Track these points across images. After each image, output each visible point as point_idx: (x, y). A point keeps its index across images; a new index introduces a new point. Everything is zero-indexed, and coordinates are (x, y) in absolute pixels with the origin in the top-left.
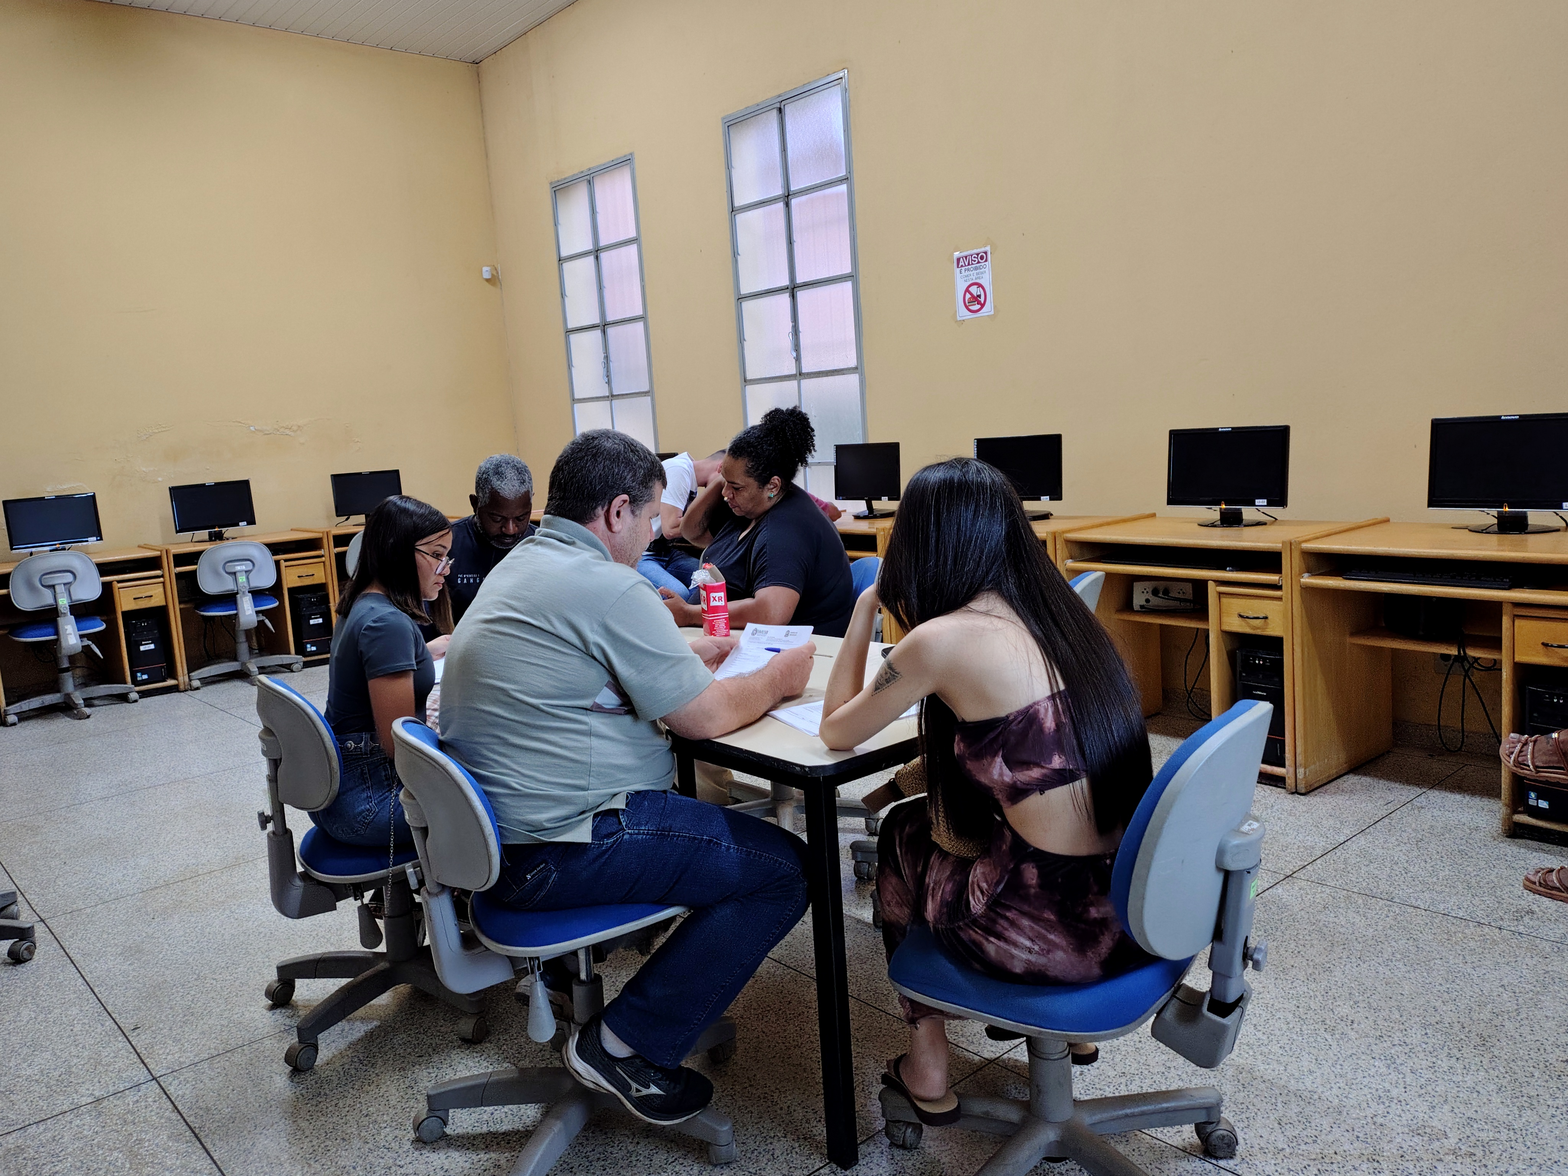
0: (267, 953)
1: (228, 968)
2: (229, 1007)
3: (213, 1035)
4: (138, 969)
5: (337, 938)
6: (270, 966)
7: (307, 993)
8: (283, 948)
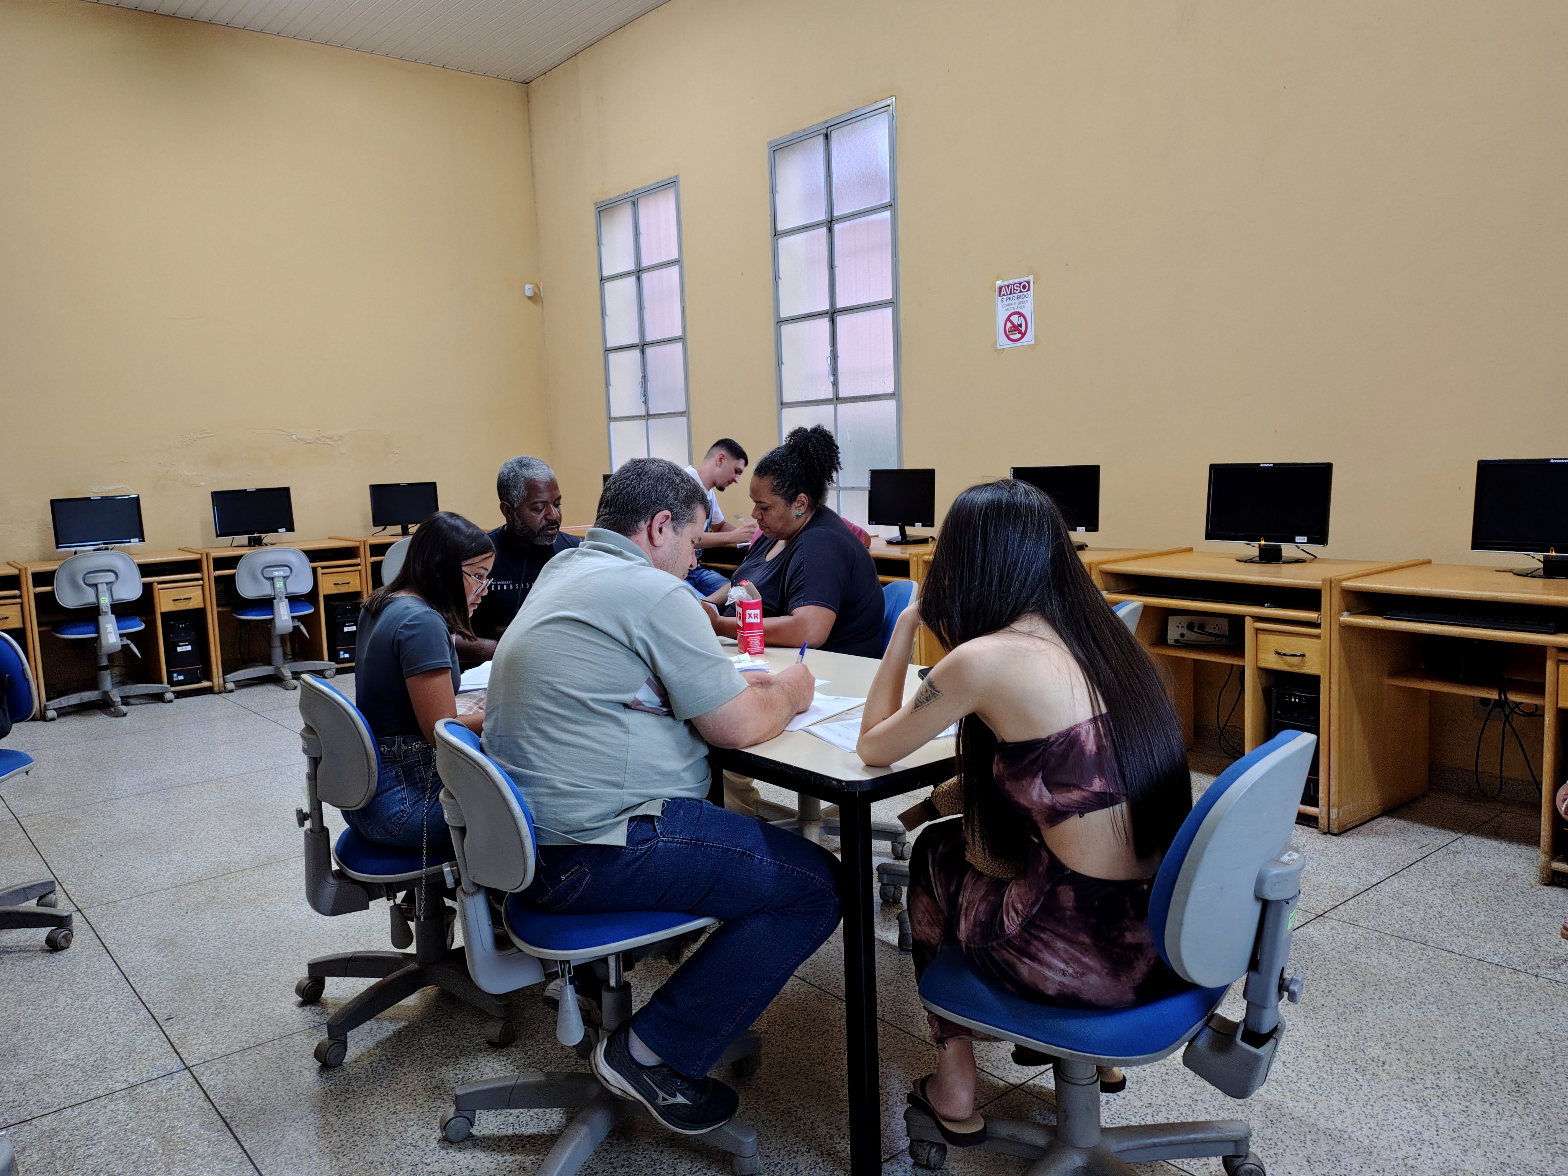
0: (297, 951)
1: (259, 964)
2: (260, 1002)
3: (244, 1029)
4: (172, 961)
5: (366, 938)
6: (300, 963)
7: (336, 992)
8: (313, 947)
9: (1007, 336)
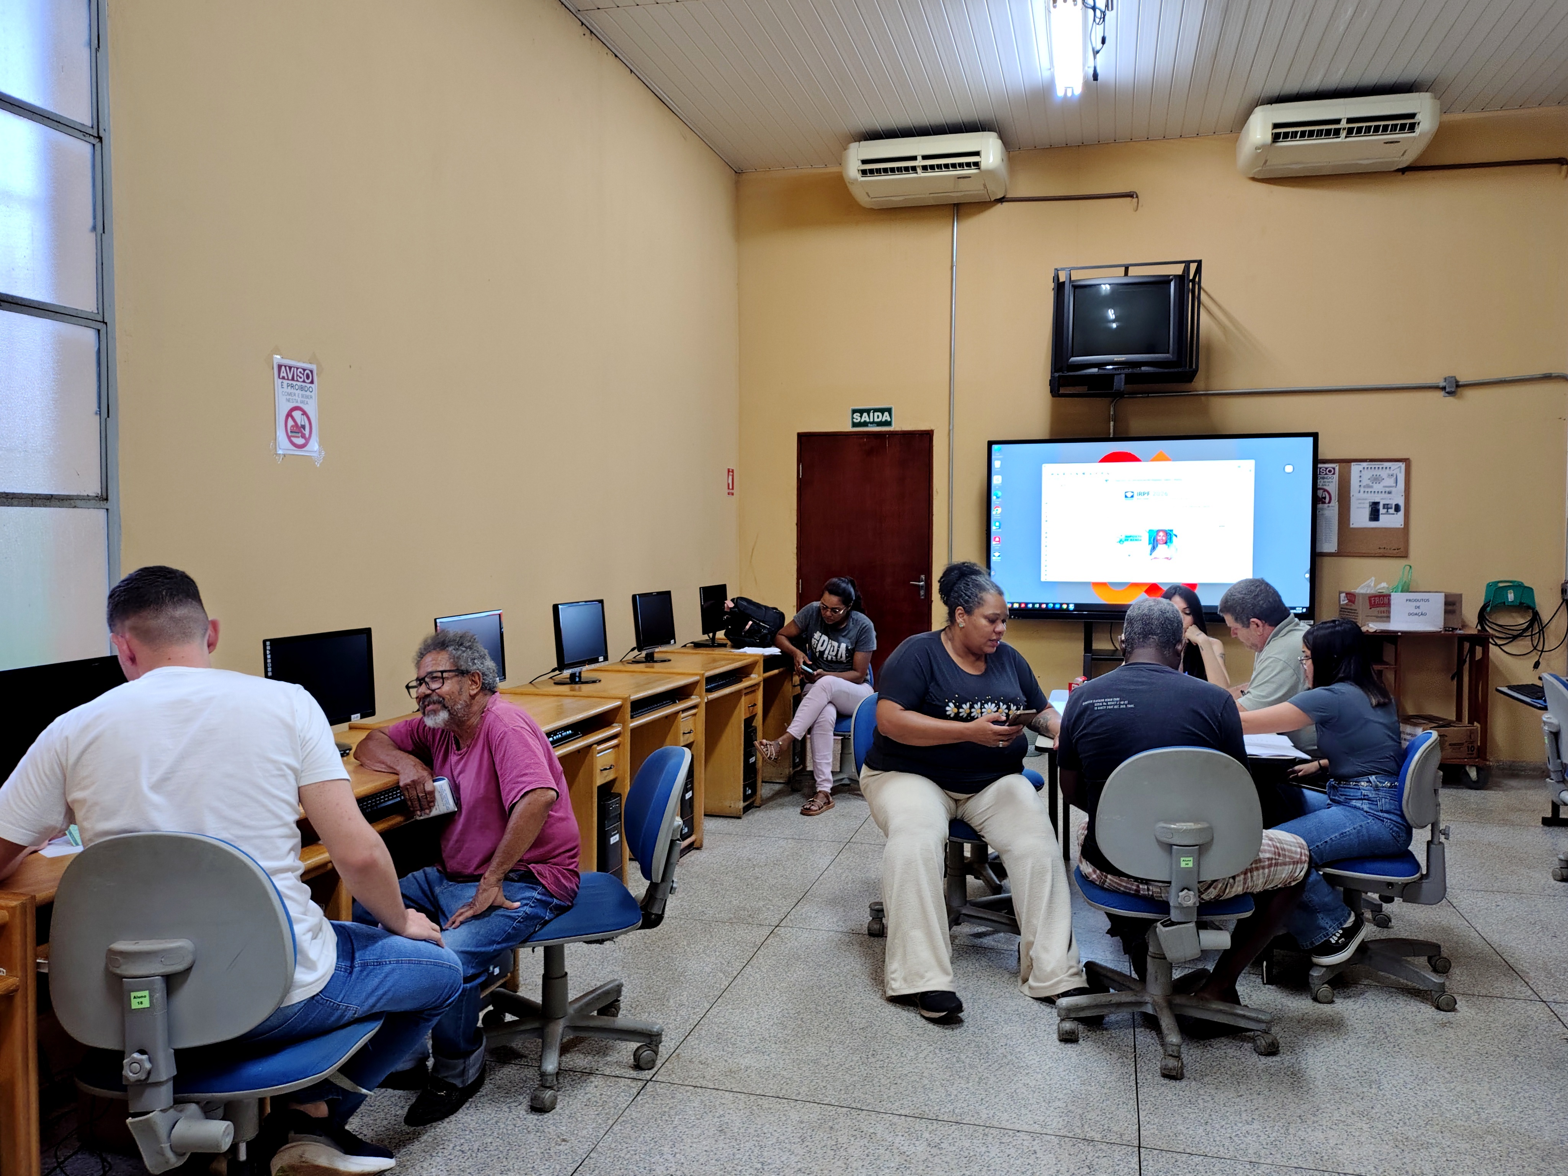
9: (289, 437)
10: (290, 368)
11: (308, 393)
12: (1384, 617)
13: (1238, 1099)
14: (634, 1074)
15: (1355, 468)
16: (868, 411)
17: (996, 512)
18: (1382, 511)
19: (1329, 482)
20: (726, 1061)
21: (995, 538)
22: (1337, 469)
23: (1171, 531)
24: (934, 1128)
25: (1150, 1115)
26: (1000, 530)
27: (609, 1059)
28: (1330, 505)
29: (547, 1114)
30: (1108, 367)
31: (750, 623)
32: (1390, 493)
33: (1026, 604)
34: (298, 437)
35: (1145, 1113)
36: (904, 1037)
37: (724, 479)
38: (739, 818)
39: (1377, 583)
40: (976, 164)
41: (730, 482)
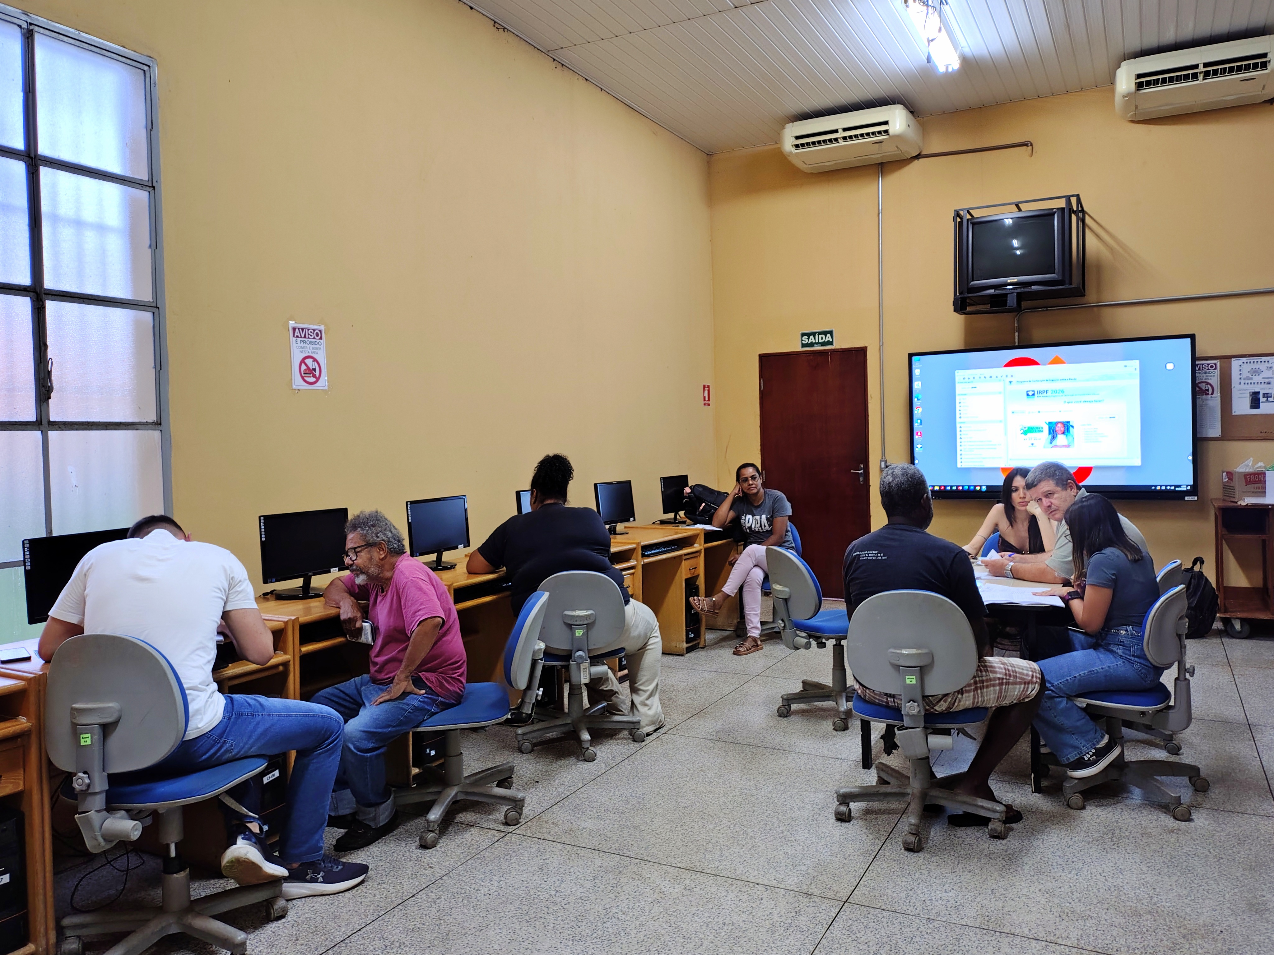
9: (303, 378)
10: (303, 330)
11: (318, 346)
12: (1260, 492)
13: (950, 874)
14: (502, 828)
15: (1235, 363)
16: (814, 334)
17: (917, 412)
18: (1262, 399)
19: (1211, 376)
20: (571, 823)
21: (917, 433)
22: (1218, 364)
23: (1068, 422)
24: (696, 877)
25: (869, 881)
26: (921, 426)
27: (491, 817)
28: (1213, 396)
29: (430, 850)
30: (1008, 287)
31: (704, 504)
32: (1269, 383)
33: (945, 487)
34: (310, 377)
35: (867, 879)
36: (712, 815)
37: (700, 394)
38: (682, 655)
39: (1255, 462)
40: (886, 132)
41: (706, 394)
